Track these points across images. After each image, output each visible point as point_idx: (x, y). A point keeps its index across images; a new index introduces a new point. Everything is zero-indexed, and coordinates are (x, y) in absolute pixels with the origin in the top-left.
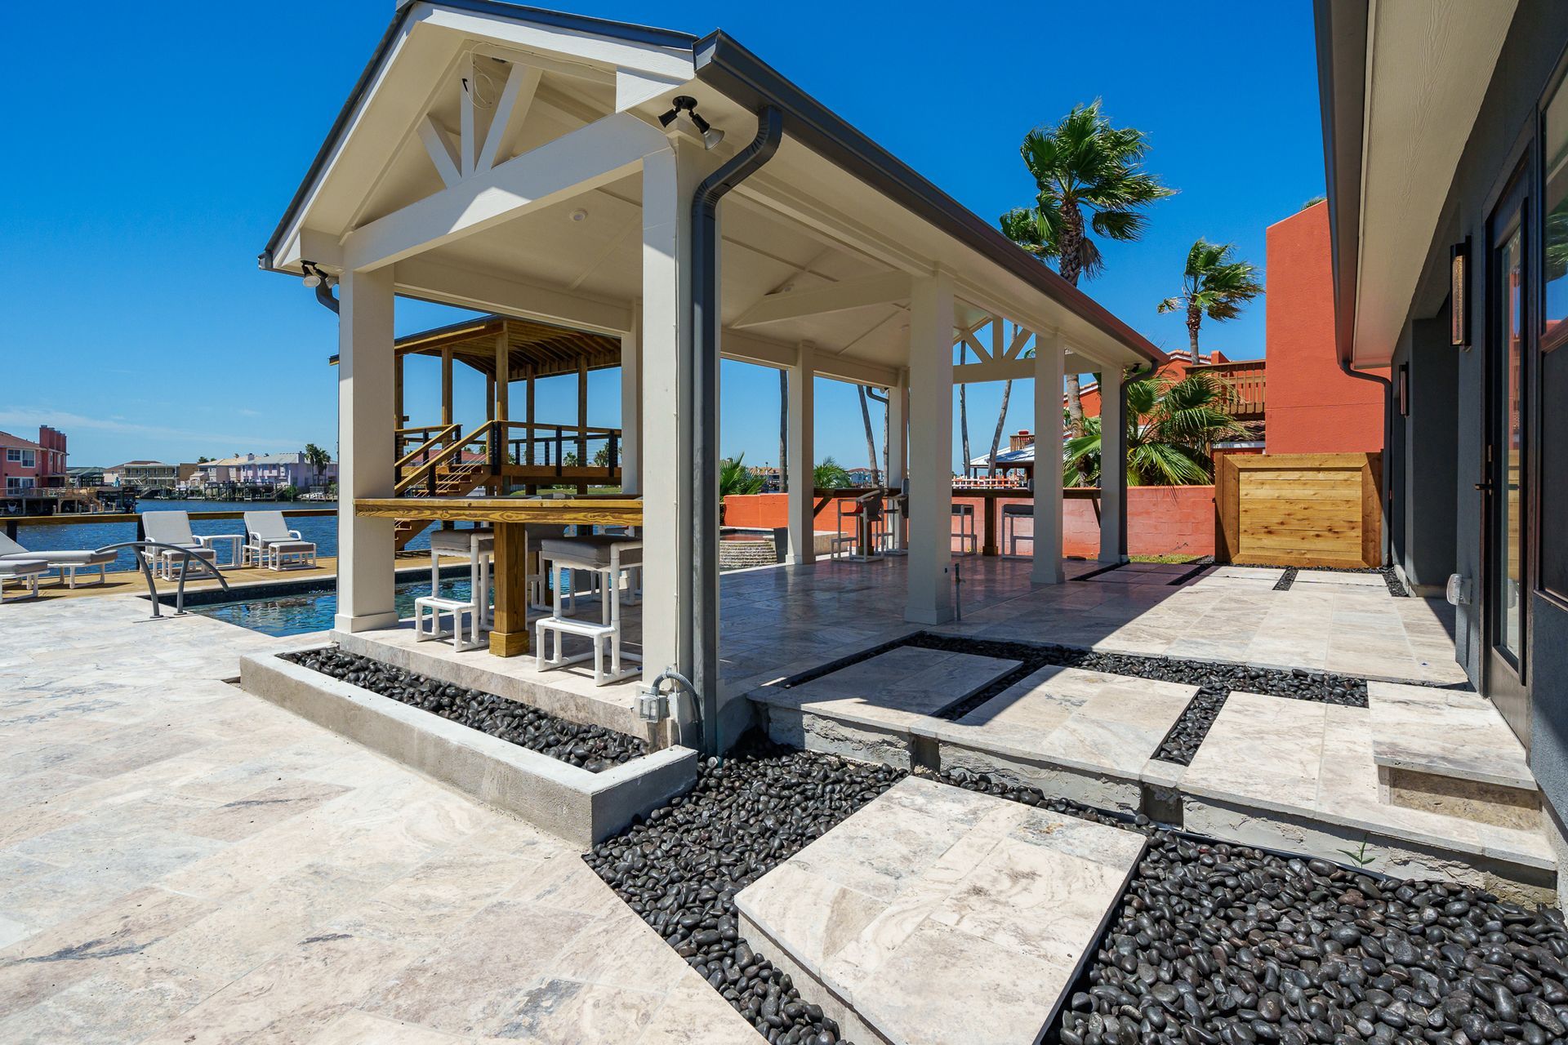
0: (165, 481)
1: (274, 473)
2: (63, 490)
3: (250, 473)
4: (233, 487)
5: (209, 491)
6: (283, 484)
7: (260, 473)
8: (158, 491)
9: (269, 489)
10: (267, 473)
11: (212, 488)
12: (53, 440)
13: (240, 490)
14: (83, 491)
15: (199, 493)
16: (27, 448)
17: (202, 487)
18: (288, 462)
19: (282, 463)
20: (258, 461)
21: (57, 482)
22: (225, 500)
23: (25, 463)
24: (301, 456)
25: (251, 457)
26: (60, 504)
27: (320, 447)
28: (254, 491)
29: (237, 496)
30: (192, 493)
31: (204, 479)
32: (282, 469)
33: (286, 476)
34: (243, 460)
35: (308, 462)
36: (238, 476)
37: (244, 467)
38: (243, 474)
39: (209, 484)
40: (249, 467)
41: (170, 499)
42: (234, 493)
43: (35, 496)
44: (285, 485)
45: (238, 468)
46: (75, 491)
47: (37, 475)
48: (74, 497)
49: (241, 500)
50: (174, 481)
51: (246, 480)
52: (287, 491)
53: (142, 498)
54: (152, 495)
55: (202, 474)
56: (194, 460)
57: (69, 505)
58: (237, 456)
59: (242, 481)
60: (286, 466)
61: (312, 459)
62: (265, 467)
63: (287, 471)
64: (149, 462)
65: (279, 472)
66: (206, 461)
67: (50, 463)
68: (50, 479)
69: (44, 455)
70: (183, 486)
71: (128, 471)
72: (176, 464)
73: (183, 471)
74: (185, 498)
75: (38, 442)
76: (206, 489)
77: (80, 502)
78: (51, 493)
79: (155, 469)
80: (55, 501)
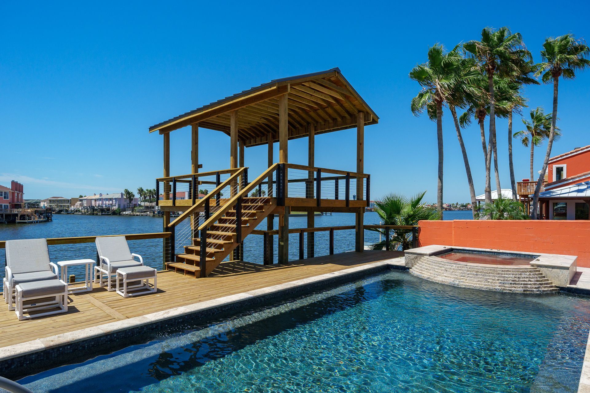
0: (65, 205)
1: (111, 202)
2: (20, 210)
3: (101, 202)
4: (93, 208)
5: (83, 210)
6: (114, 207)
7: (104, 203)
8: (62, 210)
9: (108, 210)
10: (107, 202)
11: (84, 209)
12: (17, 187)
13: (96, 210)
14: (29, 210)
15: (79, 211)
16: (6, 191)
17: (80, 209)
18: (116, 197)
19: (114, 198)
20: (104, 197)
21: (18, 206)
22: (90, 214)
23: (5, 198)
24: (122, 194)
25: (101, 195)
26: (19, 216)
27: (130, 191)
28: (102, 210)
29: (95, 212)
30: (76, 211)
31: (81, 205)
32: (114, 201)
33: (116, 204)
34: (98, 197)
35: (125, 197)
36: (96, 204)
37: (98, 199)
38: (97, 203)
39: (83, 207)
40: (100, 200)
41: (67, 214)
42: (94, 211)
43: (9, 212)
44: (115, 208)
45: (96, 200)
46: (26, 211)
47: (10, 203)
48: (25, 213)
49: (97, 214)
50: (69, 206)
51: (99, 206)
52: (116, 210)
53: (56, 213)
54: (60, 212)
55: (80, 202)
56: (78, 197)
57: (23, 217)
58: (95, 195)
59: (97, 206)
60: (116, 199)
61: (127, 196)
62: (107, 199)
63: (116, 201)
64: (59, 197)
65: (113, 202)
66: (82, 197)
67: (16, 198)
68: (16, 205)
69: (13, 194)
70: (72, 208)
71: (50, 201)
72: (70, 198)
73: (72, 202)
74: (73, 214)
75: (11, 188)
76: (82, 209)
77: (28, 216)
78: (15, 211)
79: (61, 200)
80: (17, 215)
